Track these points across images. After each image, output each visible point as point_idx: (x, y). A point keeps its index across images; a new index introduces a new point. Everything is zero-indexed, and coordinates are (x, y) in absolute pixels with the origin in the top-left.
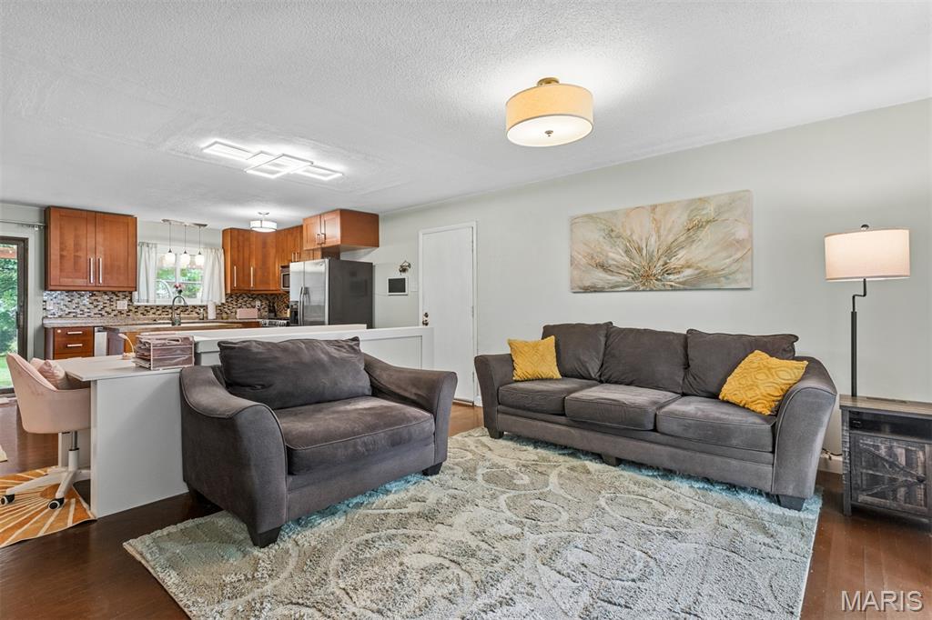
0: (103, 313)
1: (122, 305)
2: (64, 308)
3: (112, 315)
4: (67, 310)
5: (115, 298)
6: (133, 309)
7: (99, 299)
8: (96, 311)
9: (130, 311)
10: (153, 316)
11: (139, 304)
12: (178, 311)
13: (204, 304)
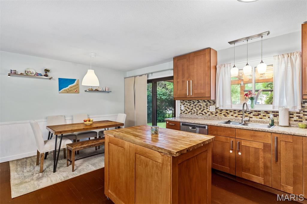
0: (203, 112)
1: (212, 109)
2: (187, 109)
3: (207, 115)
4: (189, 110)
5: (209, 104)
6: (219, 112)
7: (202, 104)
8: (200, 111)
9: (217, 112)
10: (232, 117)
11: (222, 108)
12: (251, 115)
13: (276, 110)
